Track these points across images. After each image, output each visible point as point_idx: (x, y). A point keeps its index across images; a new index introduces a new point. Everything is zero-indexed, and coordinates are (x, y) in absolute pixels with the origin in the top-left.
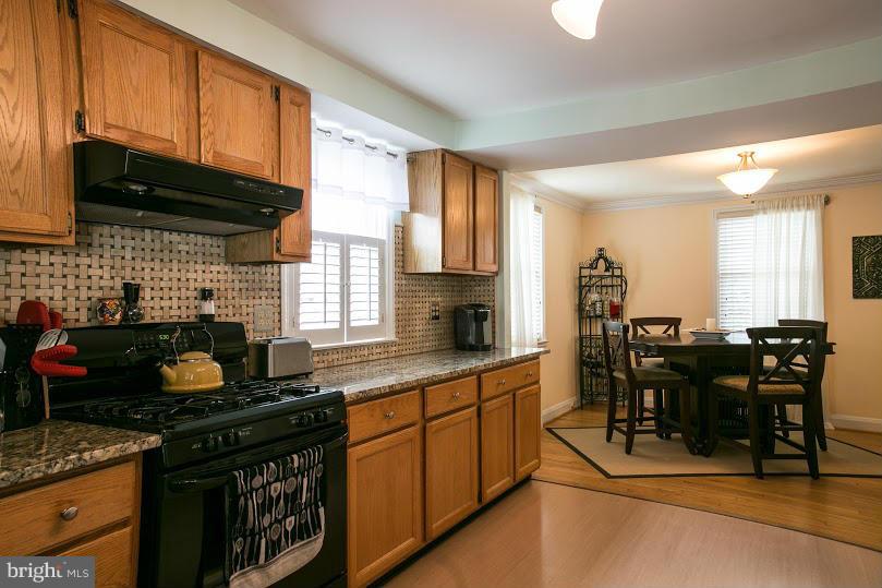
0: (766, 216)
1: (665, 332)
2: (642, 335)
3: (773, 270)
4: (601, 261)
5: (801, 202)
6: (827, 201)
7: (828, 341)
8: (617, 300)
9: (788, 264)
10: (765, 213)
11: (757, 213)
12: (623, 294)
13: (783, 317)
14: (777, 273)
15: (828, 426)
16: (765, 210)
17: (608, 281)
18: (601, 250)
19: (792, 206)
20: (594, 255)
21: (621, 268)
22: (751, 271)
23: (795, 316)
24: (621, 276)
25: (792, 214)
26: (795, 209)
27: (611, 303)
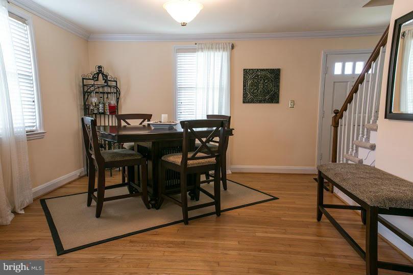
0: (203, 53)
1: (141, 124)
2: (125, 126)
3: (206, 87)
4: (100, 75)
5: (220, 46)
6: (233, 47)
7: (231, 127)
8: (113, 102)
9: (214, 83)
10: (202, 51)
11: (198, 51)
12: (118, 99)
13: (210, 113)
14: (208, 88)
15: (229, 172)
16: (202, 49)
17: (107, 89)
18: (100, 67)
19: (216, 49)
20: (95, 71)
21: (116, 81)
22: (194, 86)
23: (216, 113)
24: (116, 87)
25: (216, 53)
26: (218, 50)
27: (110, 104)
